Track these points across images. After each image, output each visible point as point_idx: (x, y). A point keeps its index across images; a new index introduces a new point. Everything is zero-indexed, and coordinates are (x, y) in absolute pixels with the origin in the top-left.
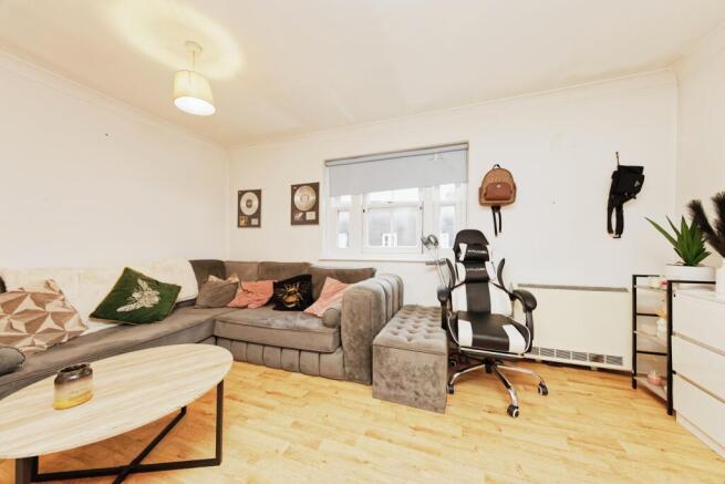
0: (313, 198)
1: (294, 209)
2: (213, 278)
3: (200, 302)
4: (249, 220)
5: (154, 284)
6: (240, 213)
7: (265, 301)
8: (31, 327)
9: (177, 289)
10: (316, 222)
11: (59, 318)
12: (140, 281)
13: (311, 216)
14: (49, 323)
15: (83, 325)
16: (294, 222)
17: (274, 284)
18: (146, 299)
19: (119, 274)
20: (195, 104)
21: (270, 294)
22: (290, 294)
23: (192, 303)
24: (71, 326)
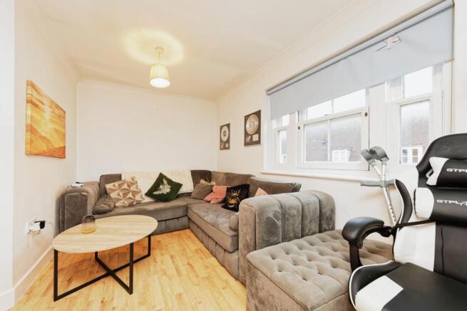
0: (257, 123)
1: (246, 134)
2: (202, 181)
3: (193, 195)
4: (225, 145)
5: (170, 182)
6: (221, 141)
7: (220, 200)
8: (125, 195)
9: (179, 186)
10: (258, 142)
11: (135, 193)
12: (164, 180)
13: (255, 138)
14: (130, 195)
15: (142, 198)
16: (246, 144)
17: (227, 188)
18: (165, 189)
19: (157, 176)
20: (160, 82)
21: (224, 196)
22: (233, 198)
23: (189, 194)
24: (138, 198)
